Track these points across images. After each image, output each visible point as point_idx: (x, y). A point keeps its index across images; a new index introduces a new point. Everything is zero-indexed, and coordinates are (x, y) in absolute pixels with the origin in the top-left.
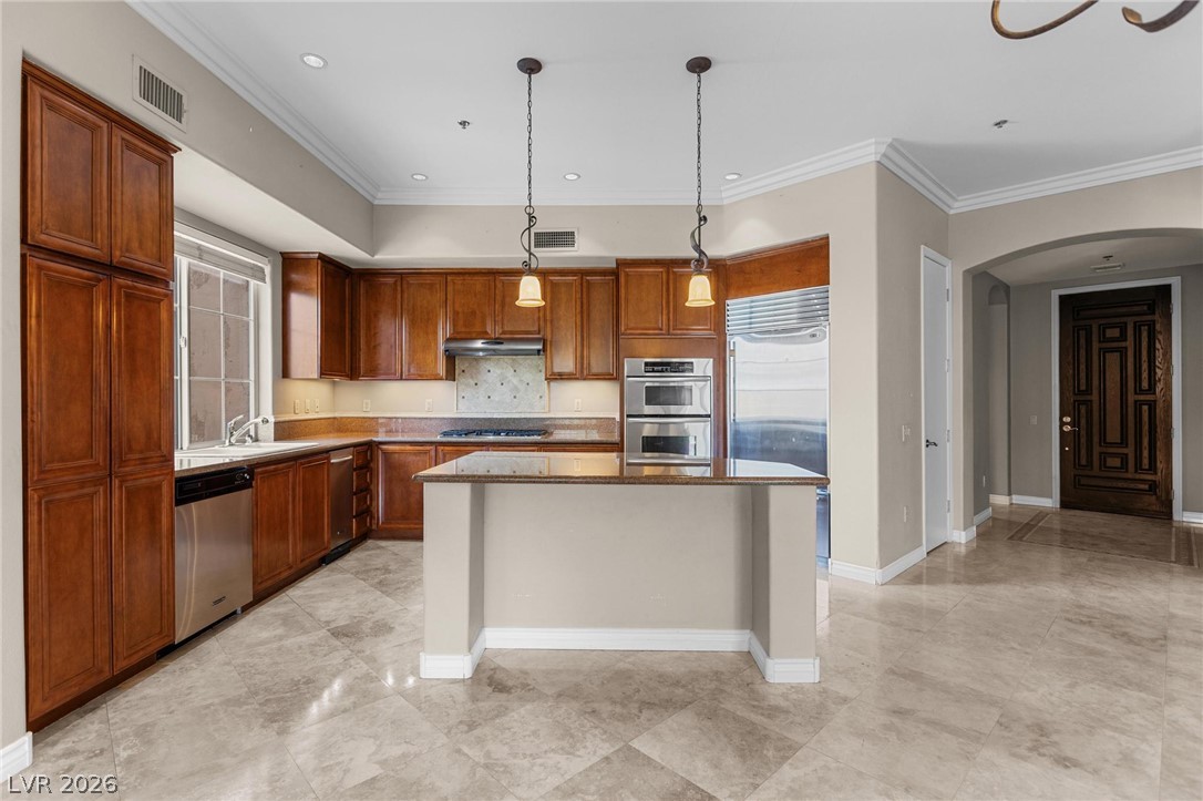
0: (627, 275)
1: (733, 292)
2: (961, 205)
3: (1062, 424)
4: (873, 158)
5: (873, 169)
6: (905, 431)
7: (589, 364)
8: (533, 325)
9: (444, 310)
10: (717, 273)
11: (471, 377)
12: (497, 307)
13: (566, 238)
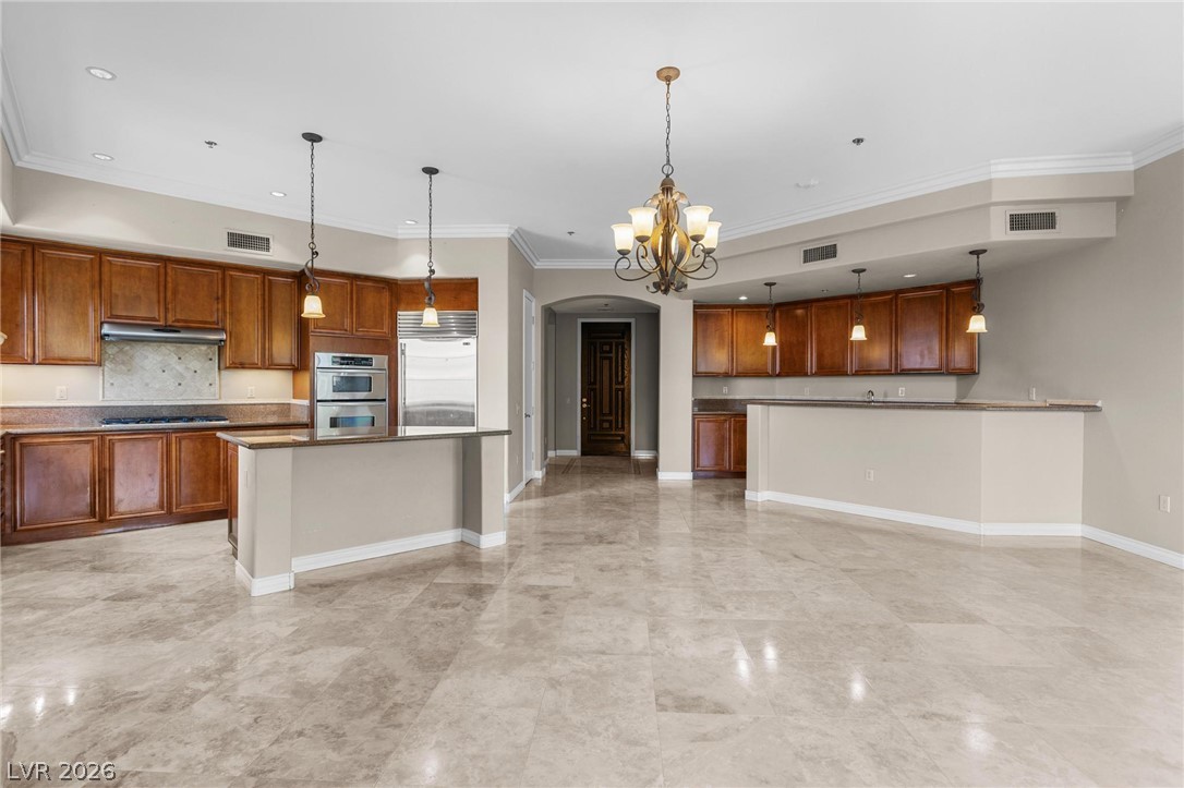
1: (403, 305)
2: (540, 265)
3: (582, 403)
4: (507, 236)
5: (506, 242)
6: (518, 407)
7: (271, 355)
8: (211, 316)
9: (97, 291)
10: (391, 290)
11: (123, 363)
12: (169, 294)
13: (262, 243)
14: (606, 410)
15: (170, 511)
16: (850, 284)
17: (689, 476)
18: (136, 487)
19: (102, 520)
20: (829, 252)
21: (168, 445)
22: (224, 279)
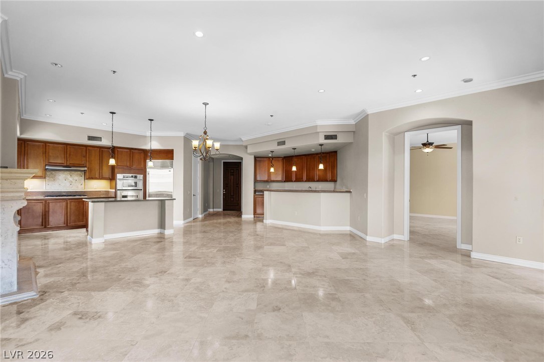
0: (118, 151)
1: (148, 158)
3: (224, 191)
4: (183, 135)
5: (183, 138)
6: (189, 192)
7: (102, 175)
8: (82, 162)
9: (44, 155)
10: (144, 153)
11: (52, 177)
12: (68, 155)
13: (99, 139)
14: (232, 194)
15: (67, 225)
16: (292, 153)
17: (253, 216)
18: (57, 217)
19: (45, 227)
20: (283, 143)
21: (67, 204)
22: (86, 150)
